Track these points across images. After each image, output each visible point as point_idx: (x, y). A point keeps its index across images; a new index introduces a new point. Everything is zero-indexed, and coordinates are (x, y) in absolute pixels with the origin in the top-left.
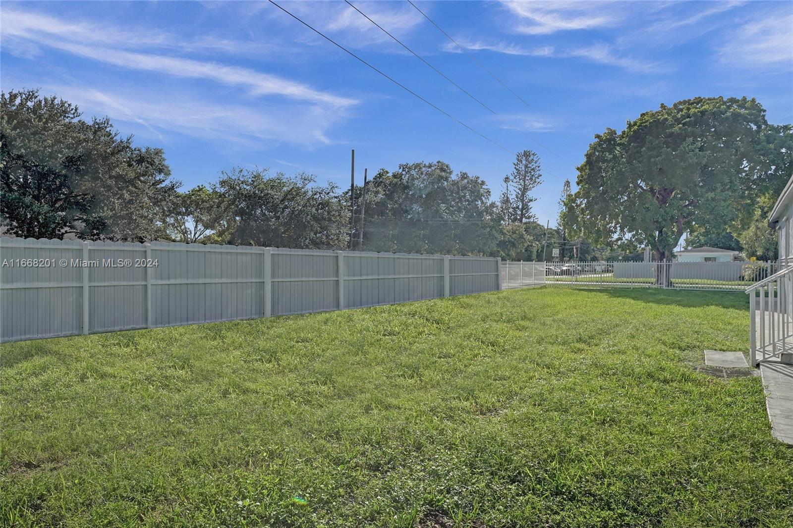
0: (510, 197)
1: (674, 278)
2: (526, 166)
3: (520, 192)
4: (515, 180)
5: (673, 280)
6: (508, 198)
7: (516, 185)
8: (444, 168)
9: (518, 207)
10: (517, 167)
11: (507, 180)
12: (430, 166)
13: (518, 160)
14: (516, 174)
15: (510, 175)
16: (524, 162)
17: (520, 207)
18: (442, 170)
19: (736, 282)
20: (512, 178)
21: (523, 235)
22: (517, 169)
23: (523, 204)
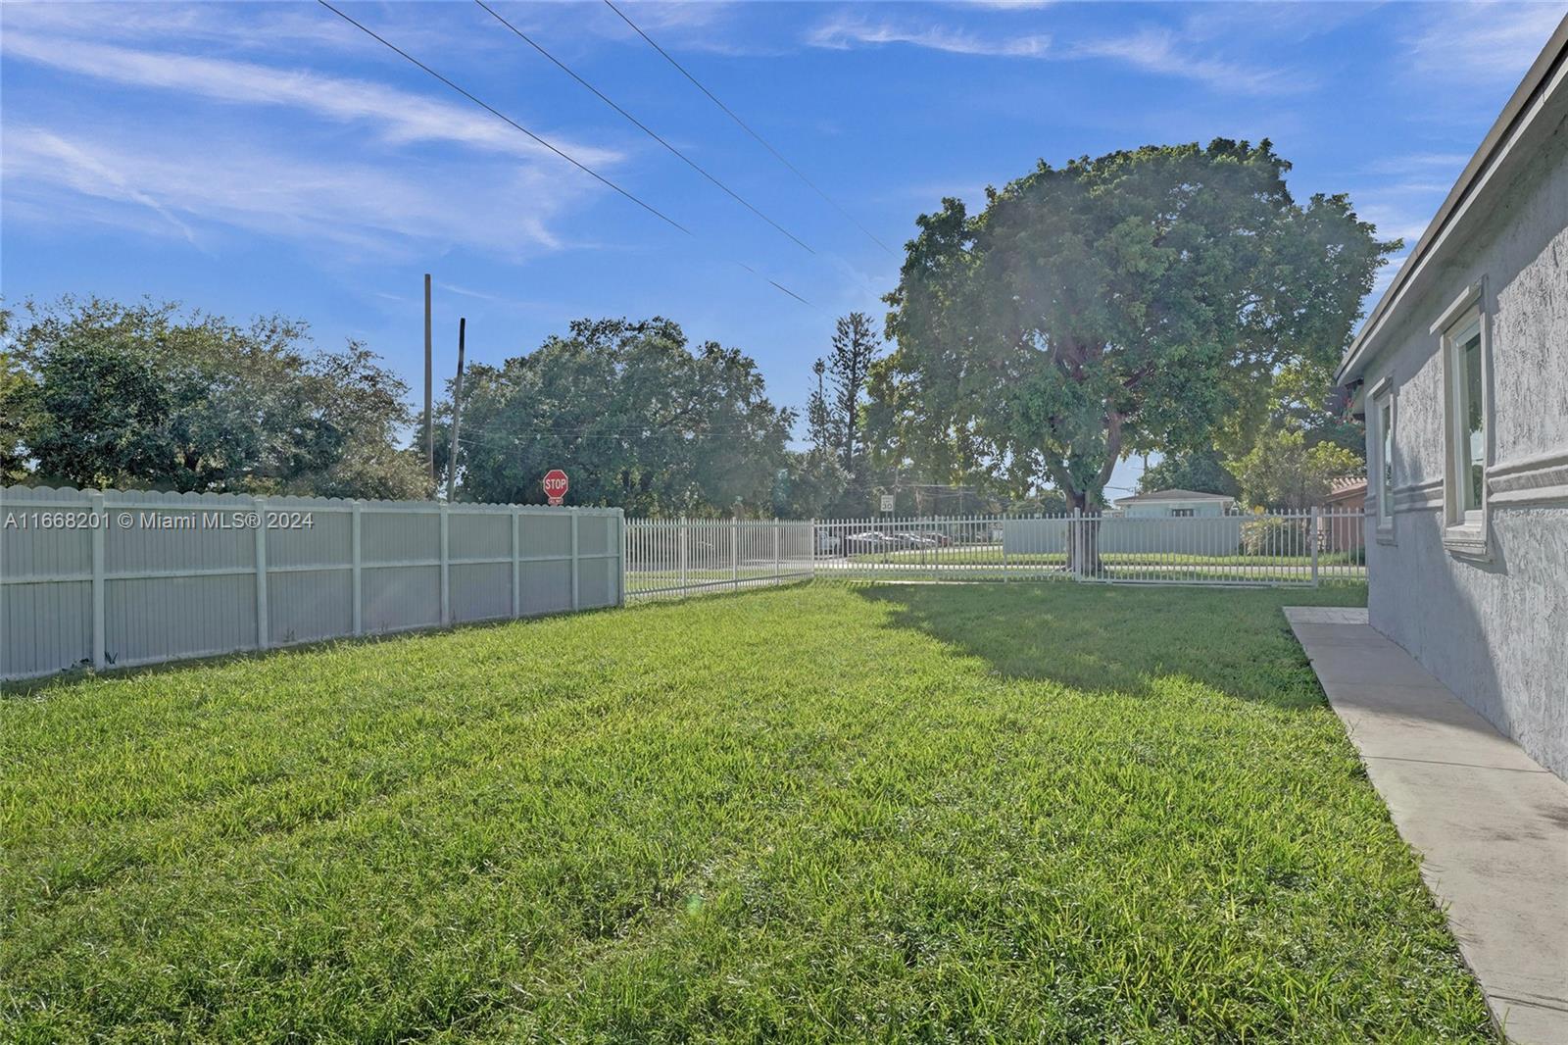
0: (827, 401)
1: (1106, 552)
2: (856, 343)
3: (846, 393)
4: (835, 370)
5: (1104, 557)
6: (822, 402)
7: (837, 378)
8: (670, 334)
9: (842, 420)
10: (840, 346)
11: (819, 367)
12: (641, 329)
13: (841, 332)
14: (838, 358)
15: (824, 359)
16: (852, 335)
17: (847, 420)
18: (665, 335)
19: (1234, 559)
20: (828, 364)
21: (835, 470)
22: (839, 349)
23: (852, 415)
